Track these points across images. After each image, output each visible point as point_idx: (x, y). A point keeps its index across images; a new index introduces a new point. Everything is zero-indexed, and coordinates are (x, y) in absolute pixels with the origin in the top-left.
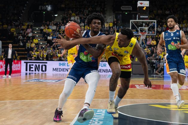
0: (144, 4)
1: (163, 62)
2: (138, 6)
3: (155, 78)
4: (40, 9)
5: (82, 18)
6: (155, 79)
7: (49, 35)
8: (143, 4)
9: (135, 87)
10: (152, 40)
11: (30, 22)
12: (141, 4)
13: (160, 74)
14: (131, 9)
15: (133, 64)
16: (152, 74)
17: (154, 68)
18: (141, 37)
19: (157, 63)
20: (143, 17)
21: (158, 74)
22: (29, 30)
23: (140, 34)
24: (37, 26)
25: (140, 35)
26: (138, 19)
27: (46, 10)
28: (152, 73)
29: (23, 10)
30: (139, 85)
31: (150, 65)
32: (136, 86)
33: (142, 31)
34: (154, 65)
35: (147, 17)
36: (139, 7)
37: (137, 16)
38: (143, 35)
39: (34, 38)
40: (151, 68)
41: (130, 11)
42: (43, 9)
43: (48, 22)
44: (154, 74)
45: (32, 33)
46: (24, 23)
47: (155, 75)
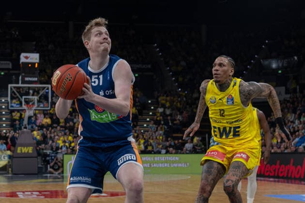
0: (31, 59)
1: (61, 153)
2: (21, 61)
3: (49, 180)
6: (50, 182)
8: (29, 59)
9: (17, 196)
10: (45, 117)
12: (27, 58)
13: (57, 173)
14: (10, 66)
15: (14, 157)
16: (44, 173)
17: (48, 162)
18: (26, 112)
19: (53, 155)
20: (30, 79)
21: (53, 173)
23: (24, 107)
25: (25, 110)
26: (22, 83)
28: (44, 170)
30: (24, 192)
31: (42, 158)
32: (18, 193)
33: (27, 102)
34: (48, 158)
35: (36, 79)
36: (22, 63)
37: (20, 78)
38: (30, 109)
40: (43, 164)
41: (8, 69)
44: (48, 173)
47: (49, 175)
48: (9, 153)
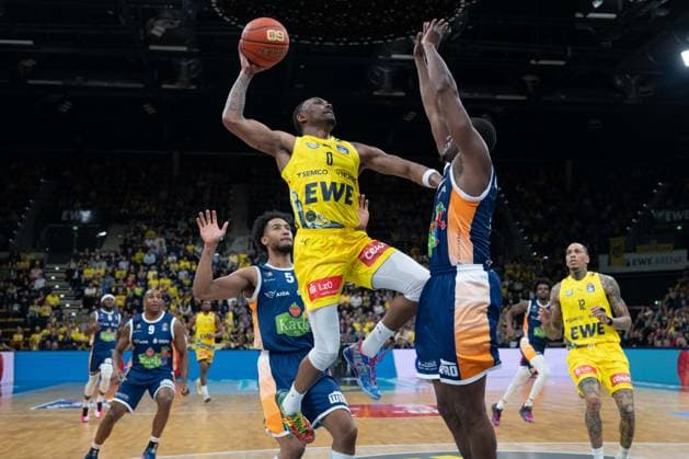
4: (64, 218)
5: (173, 243)
7: (88, 283)
11: (38, 251)
22: (36, 273)
24: (57, 263)
27: (78, 222)
29: (21, 220)
39: (49, 293)
42: (72, 218)
43: (87, 250)
45: (43, 281)
46: (23, 255)
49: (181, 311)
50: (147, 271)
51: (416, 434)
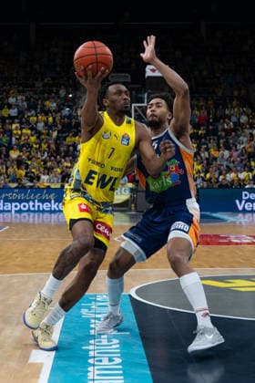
2: (147, 75)
8: (156, 72)
12: (153, 71)
14: (129, 80)
37: (146, 96)
48: (130, 185)
49: (39, 156)
50: (11, 124)
51: (239, 260)
